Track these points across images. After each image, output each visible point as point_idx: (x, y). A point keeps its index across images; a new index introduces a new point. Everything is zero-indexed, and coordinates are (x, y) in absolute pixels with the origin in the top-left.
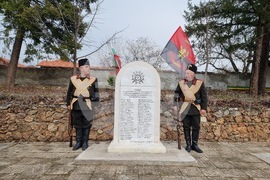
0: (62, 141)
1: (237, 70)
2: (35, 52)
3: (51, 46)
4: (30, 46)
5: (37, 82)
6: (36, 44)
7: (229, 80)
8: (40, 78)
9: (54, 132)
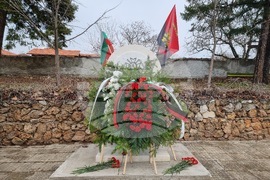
0: (43, 144)
1: (237, 56)
2: (16, 37)
3: (36, 31)
4: (11, 30)
5: (25, 72)
6: (18, 28)
7: (229, 67)
8: (29, 67)
9: (33, 134)
